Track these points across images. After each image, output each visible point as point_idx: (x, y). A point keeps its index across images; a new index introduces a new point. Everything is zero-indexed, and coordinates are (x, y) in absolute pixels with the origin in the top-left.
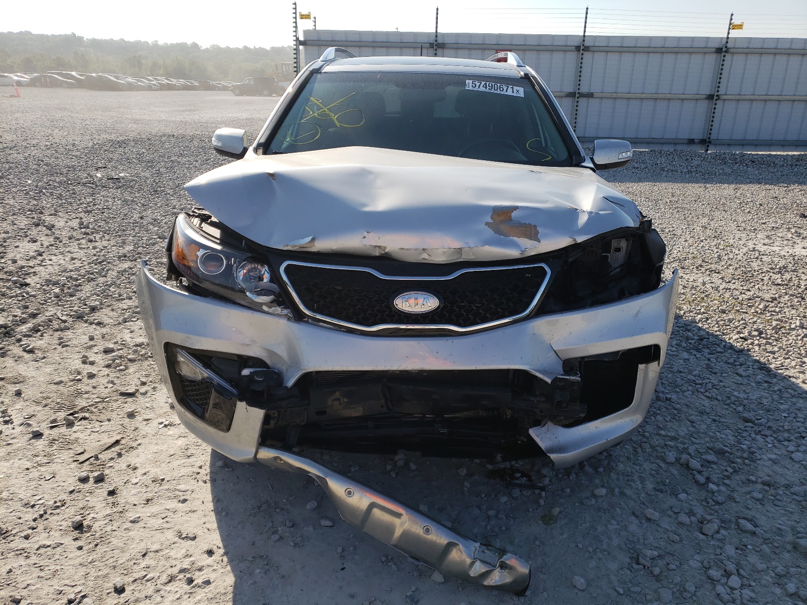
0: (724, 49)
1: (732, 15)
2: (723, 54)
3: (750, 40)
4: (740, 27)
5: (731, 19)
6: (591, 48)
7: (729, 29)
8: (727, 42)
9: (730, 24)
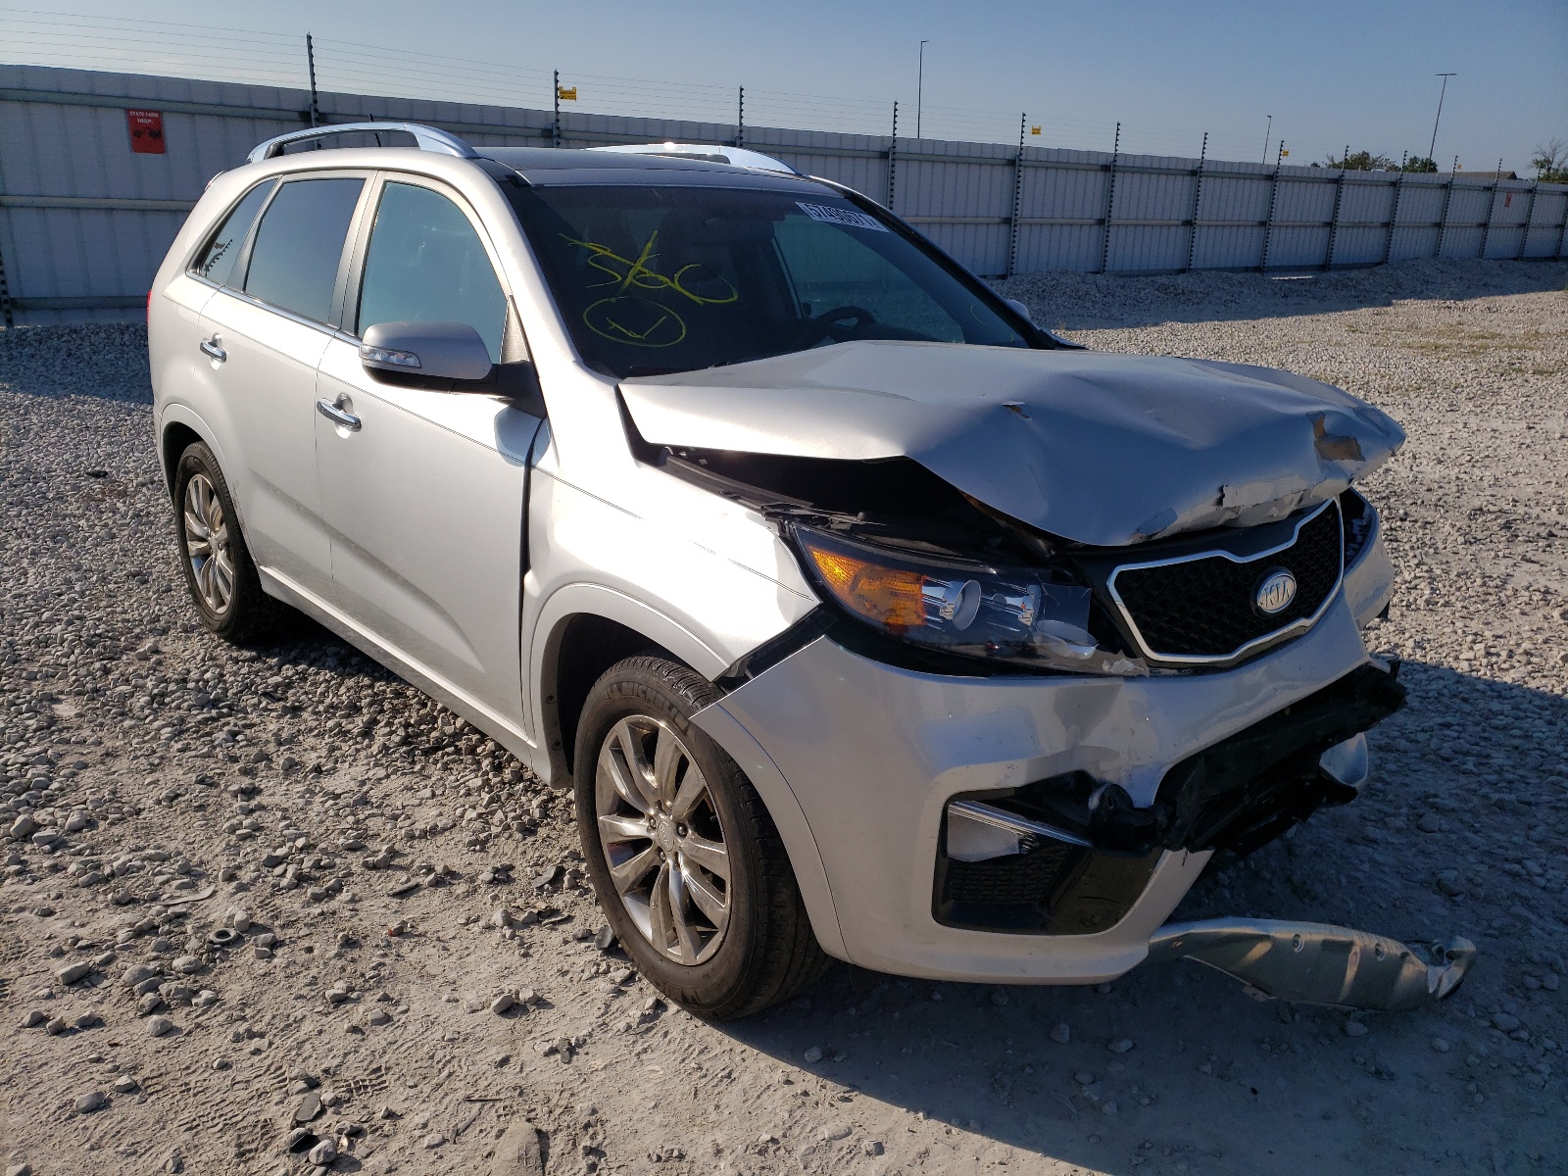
0: (555, 132)
1: (556, 74)
2: (555, 140)
3: (588, 118)
4: (571, 95)
5: (557, 81)
6: (330, 117)
7: (557, 97)
8: (558, 120)
9: (557, 89)
